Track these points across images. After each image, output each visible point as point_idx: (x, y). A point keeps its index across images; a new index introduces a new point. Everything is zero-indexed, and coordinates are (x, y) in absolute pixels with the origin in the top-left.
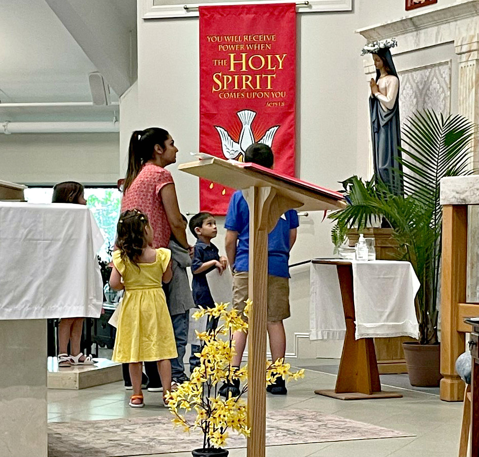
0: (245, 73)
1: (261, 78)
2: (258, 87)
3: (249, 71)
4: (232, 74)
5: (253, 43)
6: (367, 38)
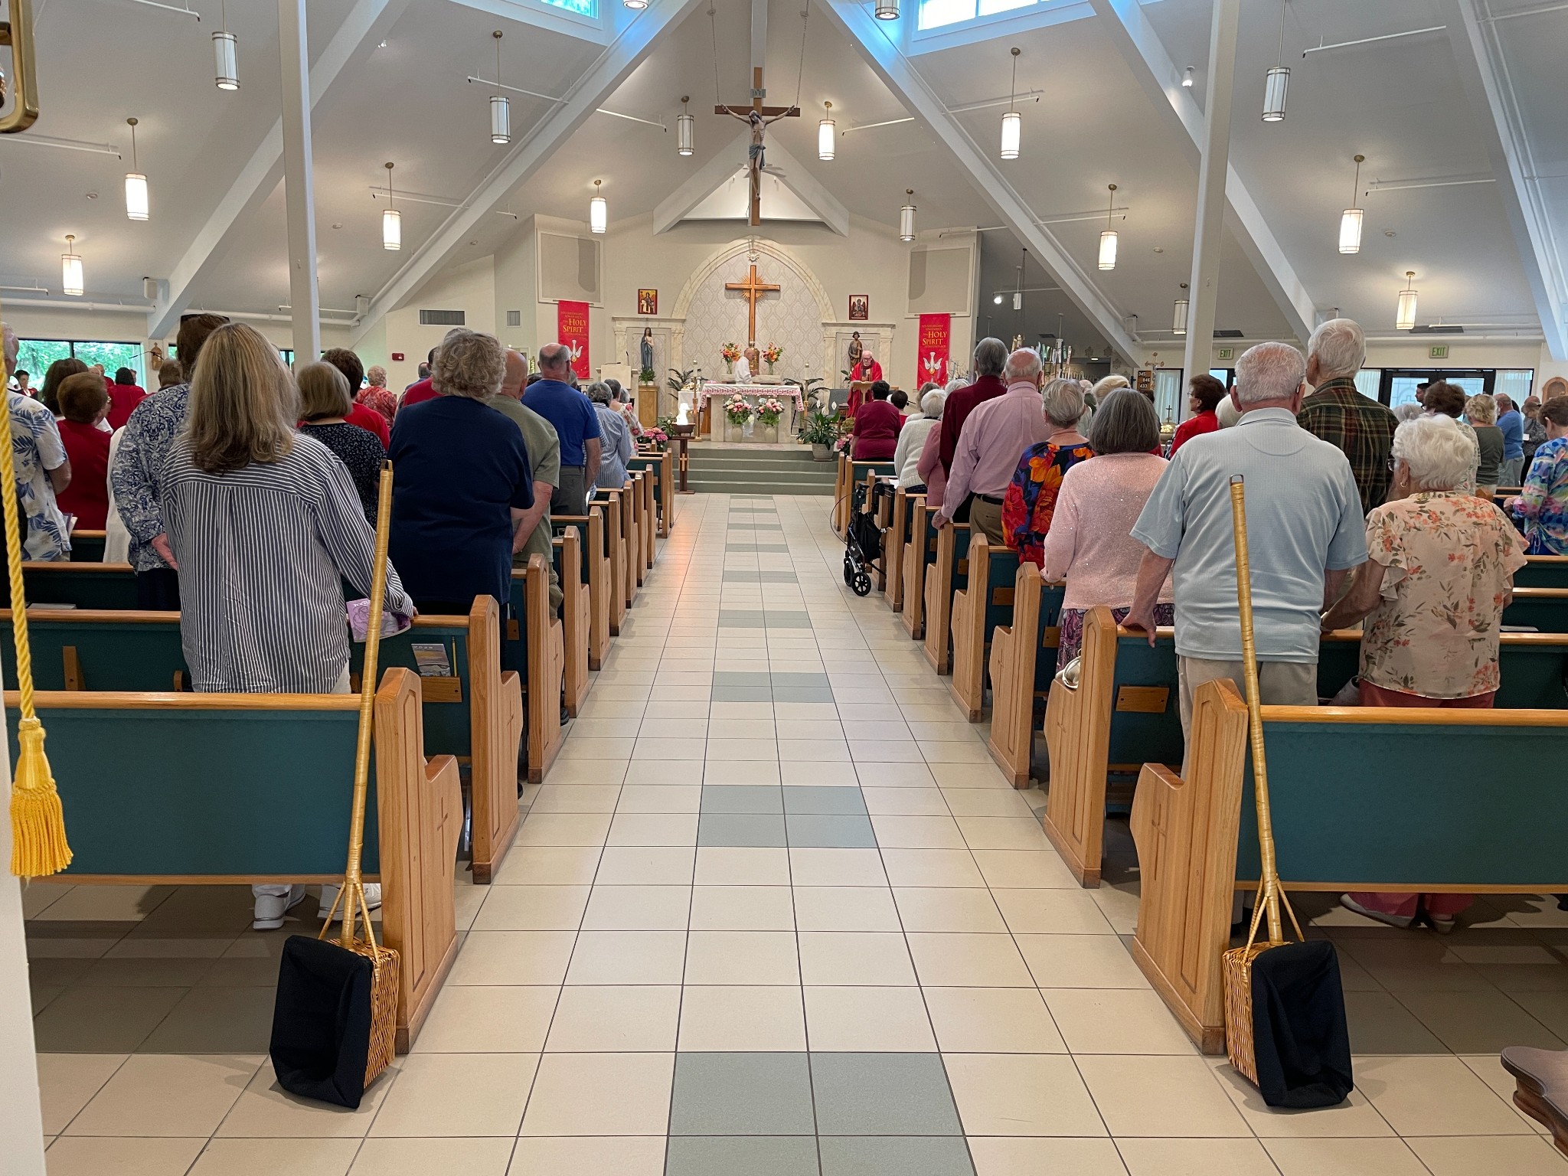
5: (575, 315)
6: (614, 319)
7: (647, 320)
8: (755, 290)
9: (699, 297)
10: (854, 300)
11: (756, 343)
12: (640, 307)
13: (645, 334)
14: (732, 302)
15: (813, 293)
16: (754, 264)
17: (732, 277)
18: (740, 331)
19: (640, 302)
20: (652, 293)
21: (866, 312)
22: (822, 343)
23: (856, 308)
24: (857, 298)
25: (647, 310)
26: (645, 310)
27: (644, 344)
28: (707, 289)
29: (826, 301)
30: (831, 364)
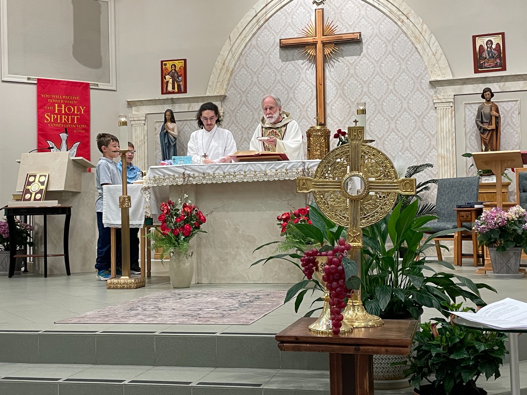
0: (64, 114)
1: (71, 117)
2: (70, 122)
3: (66, 114)
4: (57, 114)
5: (68, 100)
6: (130, 104)
7: (173, 101)
8: (324, 44)
9: (243, 62)
10: (479, 42)
11: (329, 120)
12: (164, 85)
13: (166, 121)
14: (290, 65)
15: (412, 39)
16: (320, 7)
17: (290, 30)
18: (304, 106)
19: (163, 78)
20: (179, 65)
21: (503, 59)
22: (432, 112)
23: (485, 54)
24: (487, 39)
25: (173, 88)
26: (170, 88)
27: (165, 134)
28: (255, 51)
29: (434, 49)
30: (449, 144)
